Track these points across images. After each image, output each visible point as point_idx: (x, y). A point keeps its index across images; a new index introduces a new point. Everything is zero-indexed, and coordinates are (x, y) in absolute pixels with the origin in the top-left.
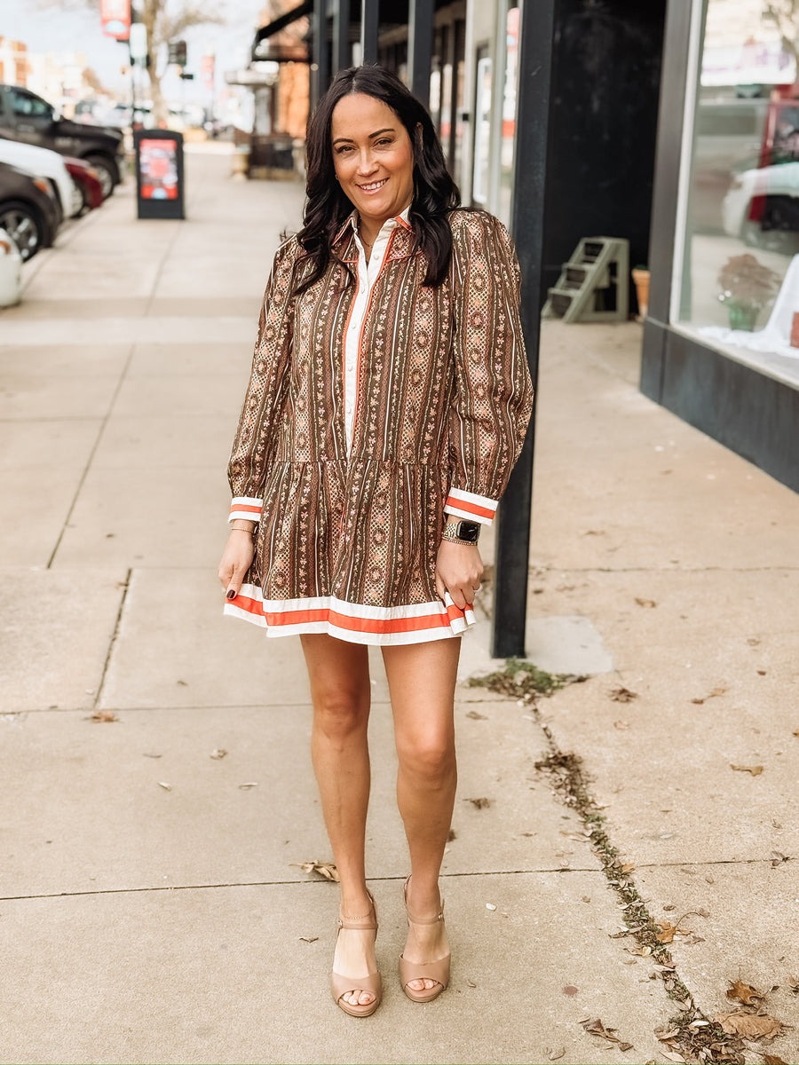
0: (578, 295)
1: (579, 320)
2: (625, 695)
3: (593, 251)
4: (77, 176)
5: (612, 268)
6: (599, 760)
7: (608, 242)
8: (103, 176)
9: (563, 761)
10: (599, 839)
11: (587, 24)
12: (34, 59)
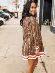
0: (45, 24)
1: (46, 25)
2: (48, 56)
3: (47, 20)
4: (10, 15)
5: (48, 22)
6: (46, 62)
7: (48, 20)
8: (12, 15)
9: (43, 62)
10: (46, 70)
11: (46, 4)
12: (9, 8)
